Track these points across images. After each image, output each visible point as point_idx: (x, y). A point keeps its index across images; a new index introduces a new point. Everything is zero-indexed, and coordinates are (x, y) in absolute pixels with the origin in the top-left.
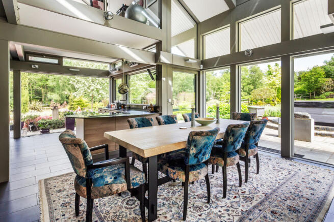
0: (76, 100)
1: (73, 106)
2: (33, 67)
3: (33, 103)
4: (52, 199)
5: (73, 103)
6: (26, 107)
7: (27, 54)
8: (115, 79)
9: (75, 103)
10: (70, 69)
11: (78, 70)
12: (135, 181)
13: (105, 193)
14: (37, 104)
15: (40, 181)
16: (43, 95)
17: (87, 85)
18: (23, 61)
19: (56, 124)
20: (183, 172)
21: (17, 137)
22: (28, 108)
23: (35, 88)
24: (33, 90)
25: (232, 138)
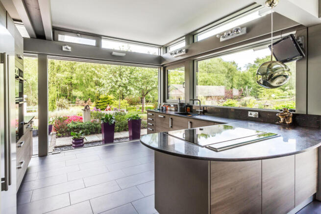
0: (101, 97)
1: (99, 104)
2: (64, 49)
3: (60, 100)
5: (99, 101)
6: (54, 105)
7: (56, 31)
8: (167, 69)
9: (100, 101)
14: (64, 101)
16: (68, 92)
17: (115, 81)
19: (88, 128)
21: (44, 153)
22: (56, 105)
23: (62, 85)
24: (60, 87)
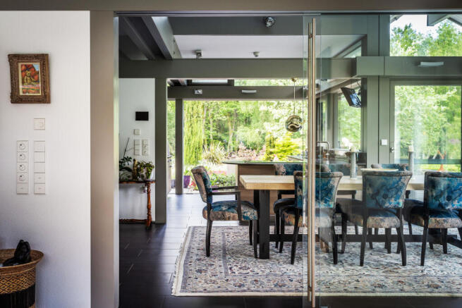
2: (196, 92)
3: (212, 147)
4: (195, 236)
10: (243, 91)
11: (255, 91)
12: (245, 215)
13: (219, 216)
15: (190, 227)
18: (184, 86)
20: (294, 216)
21: (179, 193)
23: (217, 117)
24: (214, 121)
25: (370, 189)
